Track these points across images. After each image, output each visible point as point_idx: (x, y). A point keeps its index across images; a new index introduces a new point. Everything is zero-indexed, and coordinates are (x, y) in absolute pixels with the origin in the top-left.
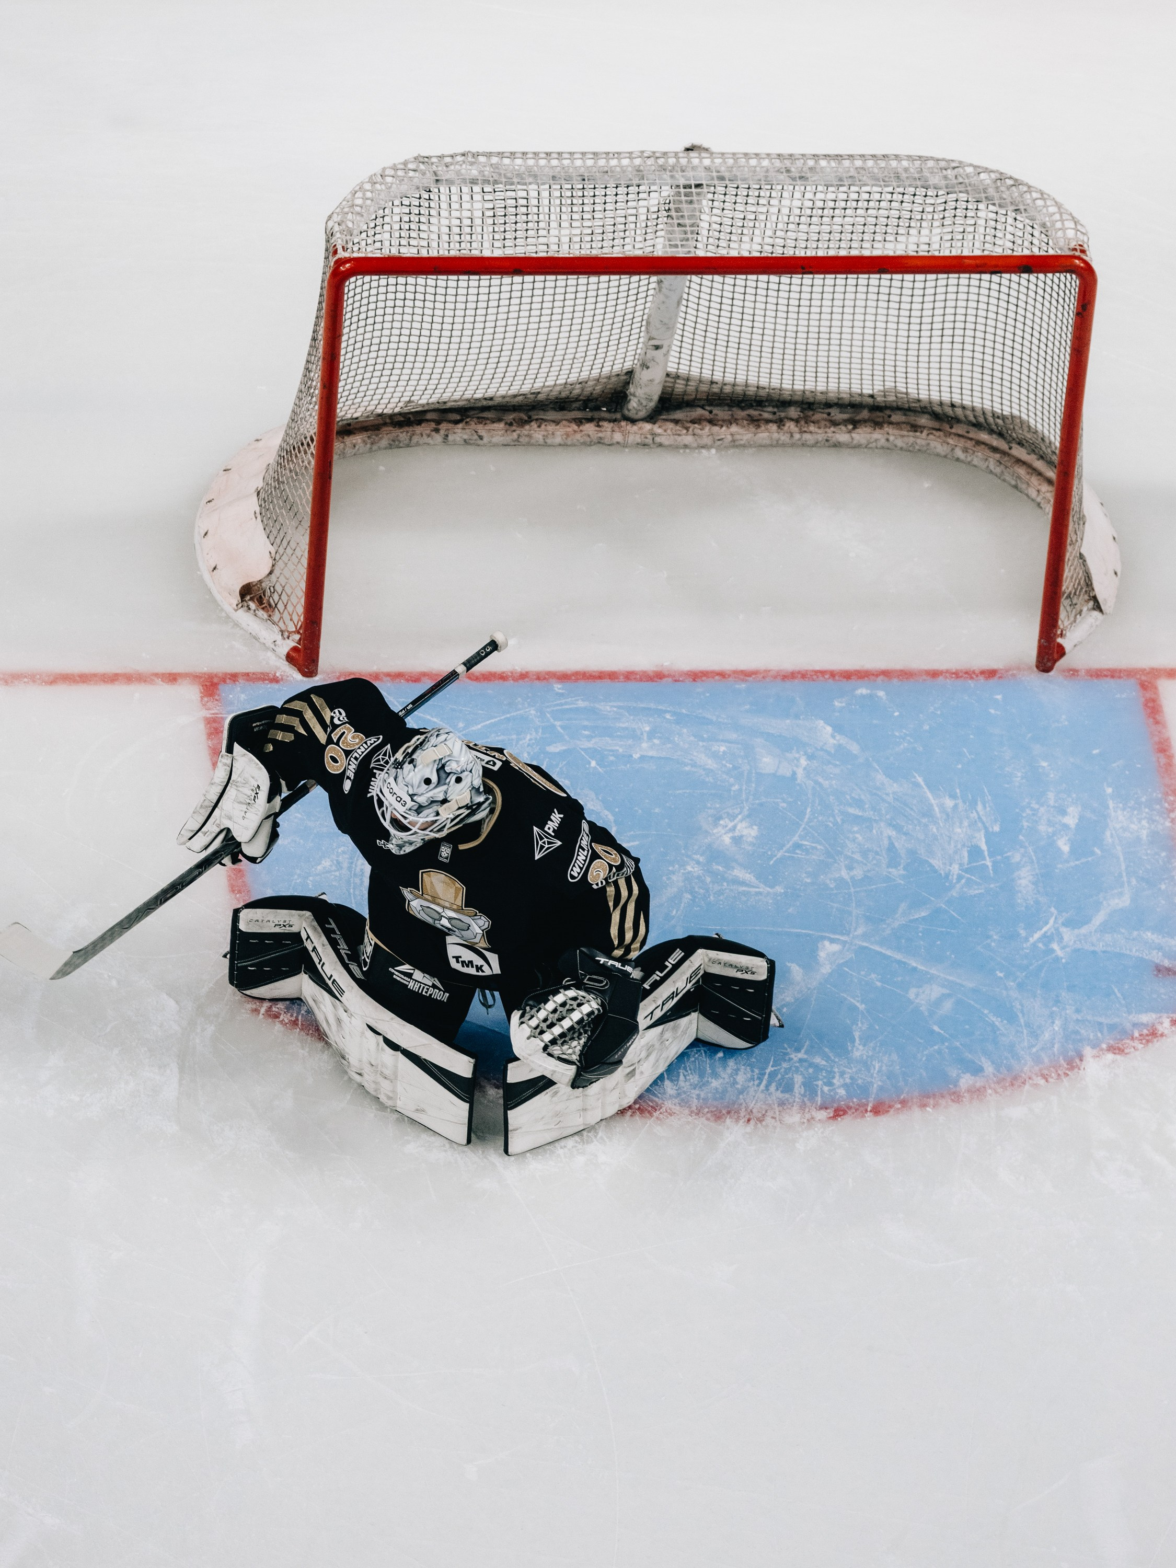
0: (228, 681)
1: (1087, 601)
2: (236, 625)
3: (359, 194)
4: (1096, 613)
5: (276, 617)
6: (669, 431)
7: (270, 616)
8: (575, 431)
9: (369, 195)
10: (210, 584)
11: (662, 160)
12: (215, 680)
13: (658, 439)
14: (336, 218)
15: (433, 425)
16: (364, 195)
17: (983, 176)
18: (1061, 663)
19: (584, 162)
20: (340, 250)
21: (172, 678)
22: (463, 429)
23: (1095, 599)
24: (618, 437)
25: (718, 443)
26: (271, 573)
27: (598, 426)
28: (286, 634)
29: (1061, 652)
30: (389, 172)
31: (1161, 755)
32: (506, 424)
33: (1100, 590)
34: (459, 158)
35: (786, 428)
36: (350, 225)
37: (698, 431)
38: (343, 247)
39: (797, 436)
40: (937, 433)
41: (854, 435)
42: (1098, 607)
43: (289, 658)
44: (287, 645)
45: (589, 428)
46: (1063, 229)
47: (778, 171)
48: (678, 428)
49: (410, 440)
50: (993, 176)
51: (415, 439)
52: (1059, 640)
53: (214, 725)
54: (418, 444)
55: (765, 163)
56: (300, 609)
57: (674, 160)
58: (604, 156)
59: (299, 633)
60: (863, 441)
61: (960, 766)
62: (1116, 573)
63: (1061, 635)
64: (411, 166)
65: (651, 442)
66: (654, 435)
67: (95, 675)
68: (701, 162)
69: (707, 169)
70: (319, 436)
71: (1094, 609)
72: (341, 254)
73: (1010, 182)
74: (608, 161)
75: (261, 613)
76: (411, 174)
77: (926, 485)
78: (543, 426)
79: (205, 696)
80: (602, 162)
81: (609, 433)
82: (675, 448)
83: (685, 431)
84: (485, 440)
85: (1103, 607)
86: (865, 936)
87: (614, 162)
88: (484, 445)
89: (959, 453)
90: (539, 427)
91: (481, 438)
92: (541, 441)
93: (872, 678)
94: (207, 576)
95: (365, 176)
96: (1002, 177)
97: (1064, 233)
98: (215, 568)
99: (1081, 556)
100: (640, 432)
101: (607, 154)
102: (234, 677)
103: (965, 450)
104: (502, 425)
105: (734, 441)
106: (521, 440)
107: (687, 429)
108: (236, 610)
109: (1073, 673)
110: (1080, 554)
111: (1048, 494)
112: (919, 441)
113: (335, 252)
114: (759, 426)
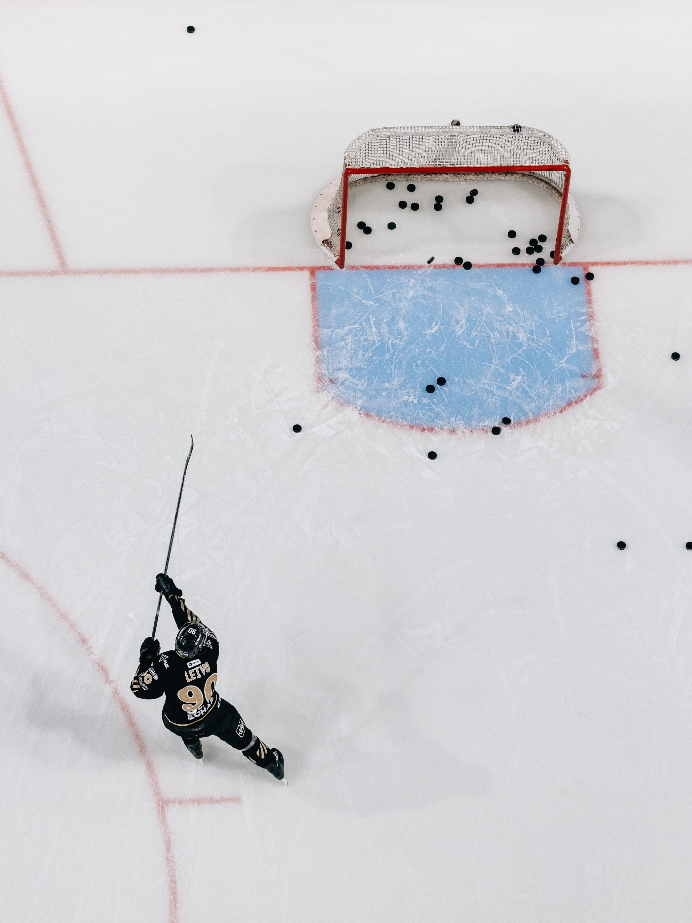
0: (318, 270)
1: (569, 241)
2: (321, 249)
3: (354, 144)
4: (572, 244)
5: (332, 250)
6: (451, 177)
7: (331, 249)
8: (424, 178)
9: (357, 144)
10: (314, 235)
11: (445, 129)
12: (314, 270)
13: (448, 180)
14: (347, 153)
15: (383, 176)
16: (356, 144)
17: (540, 134)
18: (561, 261)
19: (422, 130)
20: (347, 165)
21: (302, 269)
22: (392, 177)
23: (571, 240)
24: (437, 179)
25: (465, 180)
26: (331, 237)
27: (431, 176)
28: (335, 256)
29: (561, 258)
30: (364, 135)
31: (588, 295)
32: (404, 175)
33: (573, 238)
34: (385, 130)
35: (486, 176)
36: (351, 156)
37: (460, 177)
38: (348, 164)
39: (489, 178)
40: (530, 177)
41: (505, 178)
42: (572, 242)
43: (336, 262)
44: (336, 259)
45: (428, 176)
46: (562, 155)
47: (479, 132)
48: (454, 176)
49: (376, 180)
50: (542, 134)
51: (377, 180)
52: (561, 255)
53: (313, 287)
54: (378, 181)
55: (475, 130)
56: (339, 249)
57: (448, 129)
58: (428, 128)
59: (339, 256)
60: (508, 179)
61: (529, 300)
62: (579, 229)
63: (561, 254)
64: (370, 133)
65: (446, 180)
66: (447, 178)
67: (279, 268)
68: (456, 130)
69: (458, 132)
70: (343, 208)
71: (571, 243)
72: (348, 167)
73: (547, 136)
74: (429, 130)
75: (328, 248)
76: (370, 136)
77: (526, 194)
78: (415, 176)
79: (311, 276)
80: (427, 130)
81: (434, 178)
82: (453, 181)
83: (456, 177)
84: (398, 180)
85: (574, 242)
86: (498, 364)
87: (430, 130)
88: (398, 181)
89: (536, 183)
90: (414, 176)
91: (397, 180)
92: (414, 180)
93: (506, 267)
94: (314, 233)
95: (356, 137)
96: (545, 134)
97: (562, 156)
98: (316, 231)
99: (568, 231)
100: (443, 177)
101: (428, 127)
102: (320, 268)
103: (538, 183)
104: (403, 176)
105: (470, 179)
106: (408, 180)
107: (457, 176)
108: (321, 246)
109: (564, 264)
110: (567, 230)
111: (561, 199)
112: (524, 180)
113: (346, 166)
114: (478, 175)
